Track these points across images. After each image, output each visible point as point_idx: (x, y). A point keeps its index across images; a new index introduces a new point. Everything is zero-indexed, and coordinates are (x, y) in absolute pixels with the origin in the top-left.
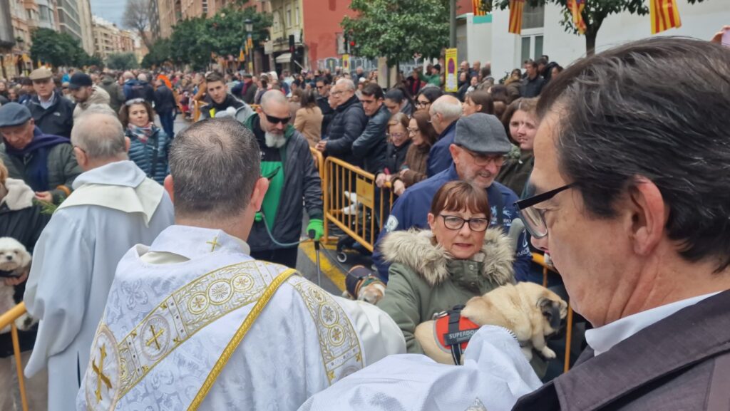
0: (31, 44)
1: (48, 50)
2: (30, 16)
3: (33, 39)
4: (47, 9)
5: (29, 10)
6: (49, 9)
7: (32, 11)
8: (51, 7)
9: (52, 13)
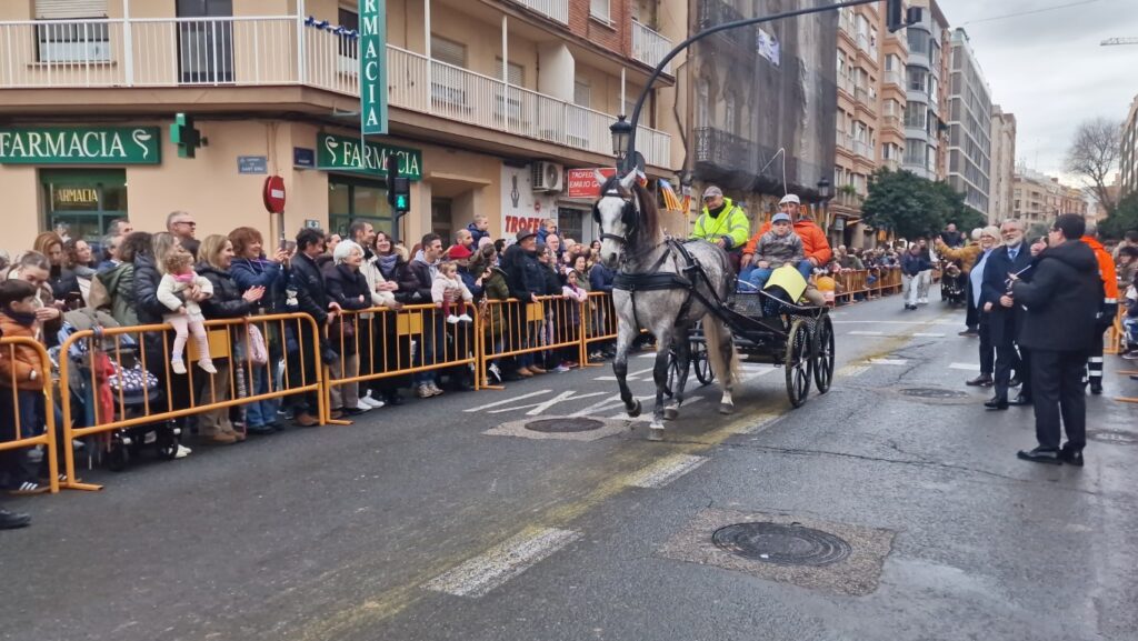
0: (866, 195)
1: (892, 206)
2: (887, 155)
3: (871, 187)
4: (924, 145)
5: (886, 145)
6: (929, 146)
7: (891, 146)
8: (934, 143)
9: (932, 153)
